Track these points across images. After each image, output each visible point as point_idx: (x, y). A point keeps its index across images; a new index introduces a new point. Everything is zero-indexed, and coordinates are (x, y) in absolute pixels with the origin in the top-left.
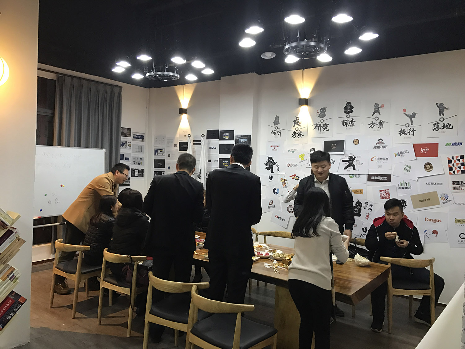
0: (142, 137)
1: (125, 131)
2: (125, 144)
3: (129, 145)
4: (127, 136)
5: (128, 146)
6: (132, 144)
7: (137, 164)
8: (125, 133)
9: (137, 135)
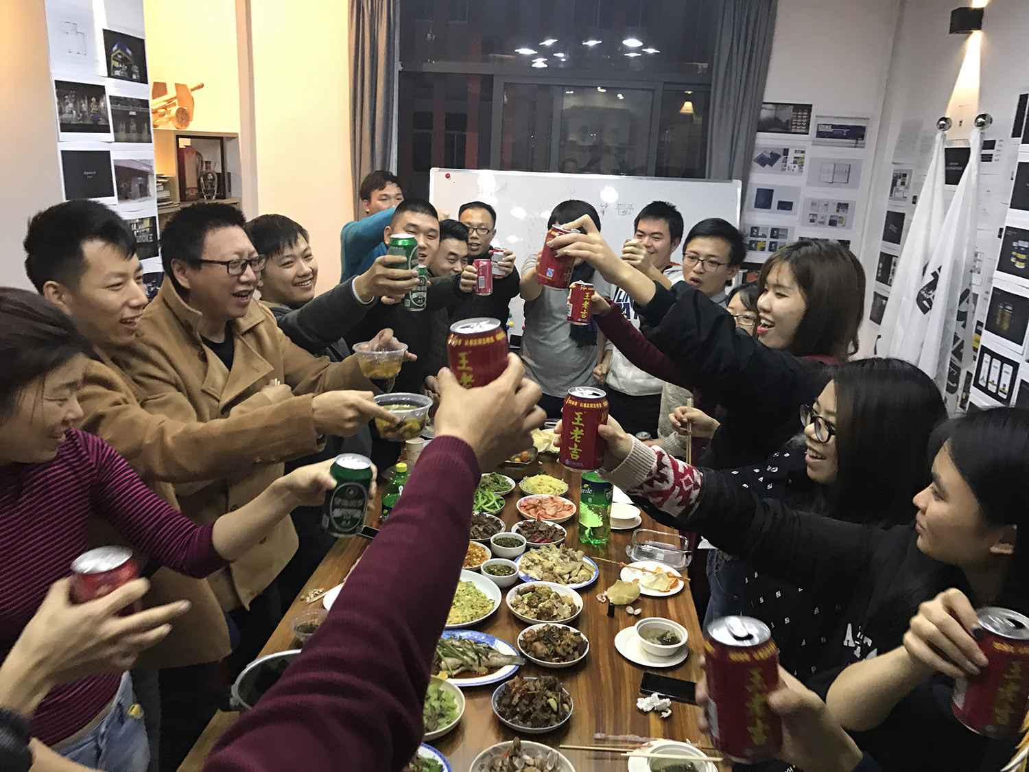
0: (856, 133)
1: (787, 115)
2: (783, 158)
3: (799, 162)
4: (793, 130)
5: (795, 162)
6: (811, 159)
7: (822, 223)
8: (784, 121)
9: (833, 126)
